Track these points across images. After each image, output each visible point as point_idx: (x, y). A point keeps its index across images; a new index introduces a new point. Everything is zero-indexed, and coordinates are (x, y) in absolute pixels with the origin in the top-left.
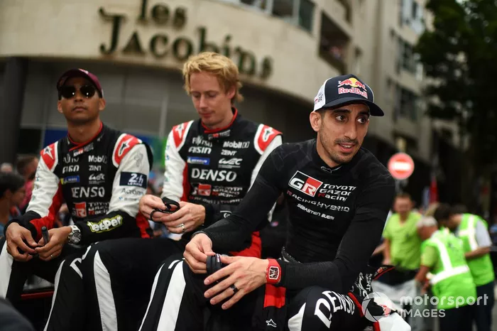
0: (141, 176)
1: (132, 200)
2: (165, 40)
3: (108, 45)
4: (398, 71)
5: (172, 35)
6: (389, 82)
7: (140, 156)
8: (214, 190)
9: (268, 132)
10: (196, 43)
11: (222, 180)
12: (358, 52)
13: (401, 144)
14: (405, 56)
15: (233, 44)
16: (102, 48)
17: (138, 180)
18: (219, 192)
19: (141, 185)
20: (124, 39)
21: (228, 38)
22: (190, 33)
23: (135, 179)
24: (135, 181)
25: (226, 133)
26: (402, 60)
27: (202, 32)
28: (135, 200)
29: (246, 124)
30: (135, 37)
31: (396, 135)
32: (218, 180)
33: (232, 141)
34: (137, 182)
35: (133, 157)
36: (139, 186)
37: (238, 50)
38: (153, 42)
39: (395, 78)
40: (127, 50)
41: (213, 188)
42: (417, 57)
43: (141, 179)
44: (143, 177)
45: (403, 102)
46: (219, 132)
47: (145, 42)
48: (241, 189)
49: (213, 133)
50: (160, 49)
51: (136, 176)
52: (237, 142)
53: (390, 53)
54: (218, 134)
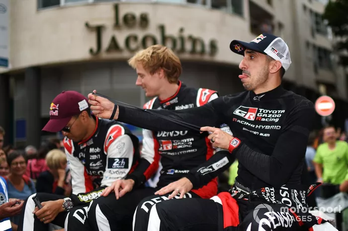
0: (123, 160)
1: (115, 178)
2: (135, 38)
3: (95, 48)
4: (313, 35)
5: (140, 34)
6: (308, 44)
7: (122, 145)
8: (174, 144)
9: (205, 94)
10: (159, 37)
11: (177, 135)
12: (281, 26)
13: (322, 89)
14: (317, 23)
15: (186, 34)
16: (91, 51)
17: (121, 163)
18: (178, 145)
19: (123, 167)
20: (106, 42)
21: (182, 30)
22: (153, 30)
23: (117, 163)
24: (118, 165)
25: (175, 101)
26: (315, 26)
27: (162, 28)
28: (118, 178)
29: (189, 90)
30: (114, 40)
31: (319, 83)
32: (175, 135)
33: (180, 105)
34: (120, 165)
35: (116, 147)
36: (121, 168)
37: (191, 38)
38: (127, 41)
39: (311, 40)
40: (109, 50)
41: (173, 143)
42: (326, 22)
43: (123, 162)
44: (124, 161)
45: (320, 58)
46: (169, 101)
47: (121, 42)
48: (193, 139)
49: (165, 103)
50: (133, 45)
51: (118, 160)
52: (184, 105)
53: (305, 23)
54: (169, 102)
